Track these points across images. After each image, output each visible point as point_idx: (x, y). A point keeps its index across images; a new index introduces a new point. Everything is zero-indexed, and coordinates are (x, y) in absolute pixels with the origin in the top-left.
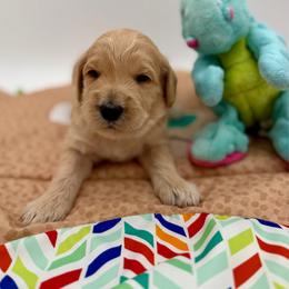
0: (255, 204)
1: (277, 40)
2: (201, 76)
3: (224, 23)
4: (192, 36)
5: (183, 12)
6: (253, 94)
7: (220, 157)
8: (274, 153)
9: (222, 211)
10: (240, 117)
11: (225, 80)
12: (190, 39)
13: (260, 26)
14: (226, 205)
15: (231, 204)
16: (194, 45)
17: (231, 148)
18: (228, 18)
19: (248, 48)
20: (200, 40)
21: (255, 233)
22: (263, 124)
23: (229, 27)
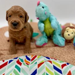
0: (46, 53)
1: (55, 19)
2: (40, 25)
3: (44, 15)
4: (38, 16)
5: (36, 11)
6: (50, 30)
7: (42, 45)
8: (53, 42)
11: (45, 27)
12: (37, 17)
13: (52, 16)
16: (38, 19)
17: (44, 43)
18: (45, 14)
19: (49, 20)
20: (39, 18)
22: (52, 36)
23: (45, 16)
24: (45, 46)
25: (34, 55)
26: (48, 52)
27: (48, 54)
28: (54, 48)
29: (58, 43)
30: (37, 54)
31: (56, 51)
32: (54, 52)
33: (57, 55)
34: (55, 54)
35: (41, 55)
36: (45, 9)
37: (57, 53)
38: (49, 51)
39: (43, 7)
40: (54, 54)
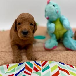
0: (58, 58)
9: (50, 60)
10: (56, 37)
12: (47, 17)
14: (51, 59)
15: (53, 58)
21: (58, 66)
24: (55, 49)
25: (44, 60)
26: (60, 56)
27: (61, 59)
28: (67, 53)
29: (71, 47)
30: (47, 59)
31: (70, 55)
32: (68, 57)
33: (72, 61)
34: (69, 59)
35: (52, 60)
36: (56, 7)
37: (71, 58)
38: (62, 56)
39: (54, 6)
40: (67, 60)
